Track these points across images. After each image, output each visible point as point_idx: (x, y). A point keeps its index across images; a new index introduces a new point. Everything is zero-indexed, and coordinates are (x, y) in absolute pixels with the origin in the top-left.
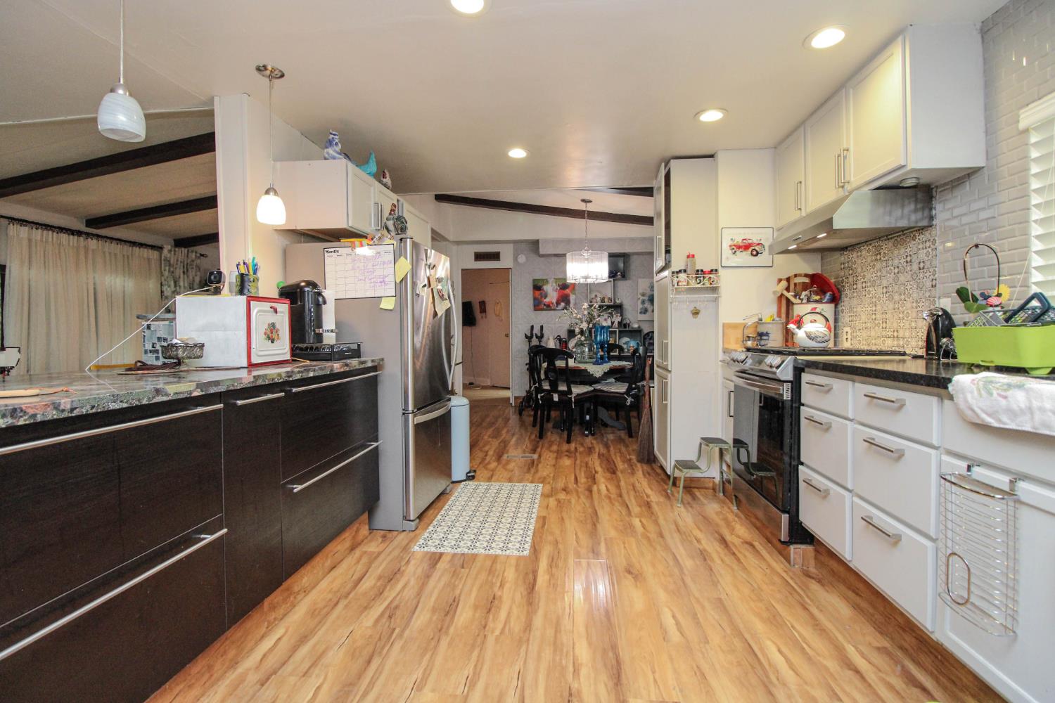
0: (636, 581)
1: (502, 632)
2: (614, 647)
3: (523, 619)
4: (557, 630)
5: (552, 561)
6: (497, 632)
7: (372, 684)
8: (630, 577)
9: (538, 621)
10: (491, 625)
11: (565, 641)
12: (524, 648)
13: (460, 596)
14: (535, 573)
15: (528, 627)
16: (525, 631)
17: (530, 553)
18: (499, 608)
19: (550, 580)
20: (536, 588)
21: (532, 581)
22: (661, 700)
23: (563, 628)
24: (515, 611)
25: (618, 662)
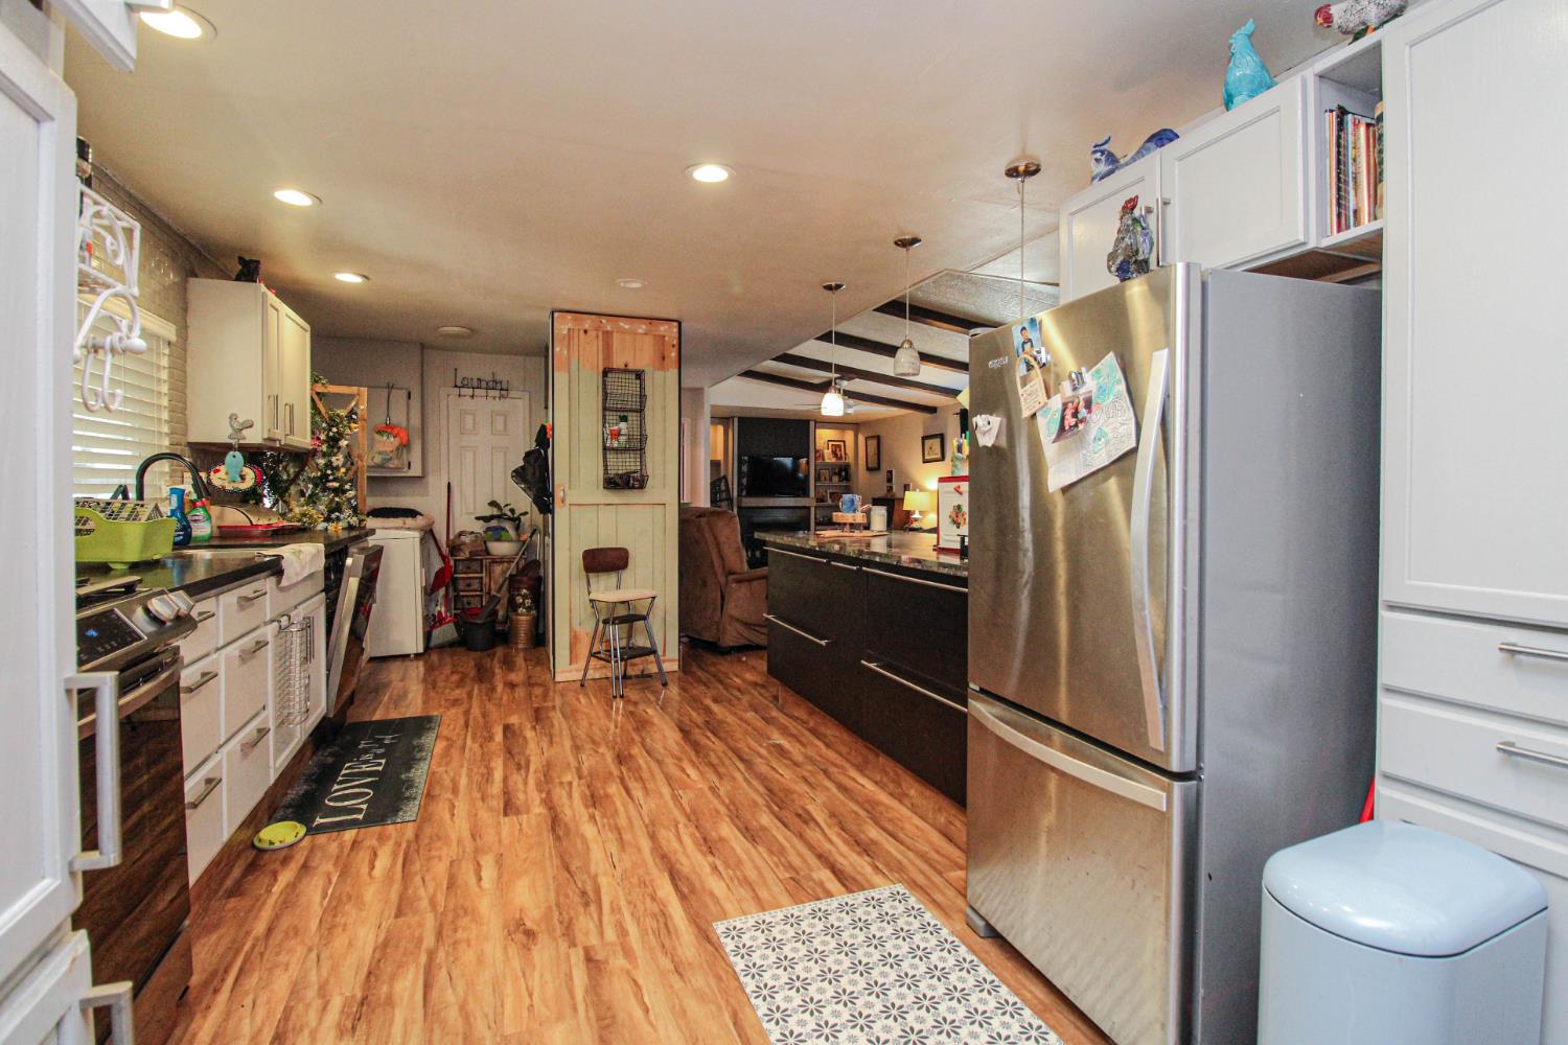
0: (521, 919)
1: (676, 827)
2: (558, 838)
3: (664, 843)
4: (621, 839)
5: (666, 924)
6: (681, 826)
7: (749, 783)
8: (529, 924)
9: (645, 844)
10: (692, 829)
11: (609, 834)
12: (647, 821)
13: (755, 848)
14: (683, 897)
15: (653, 837)
16: (654, 832)
17: (714, 931)
18: (696, 843)
19: (655, 891)
20: (666, 874)
21: (679, 883)
22: (519, 816)
23: (616, 844)
24: (676, 845)
25: (553, 829)
